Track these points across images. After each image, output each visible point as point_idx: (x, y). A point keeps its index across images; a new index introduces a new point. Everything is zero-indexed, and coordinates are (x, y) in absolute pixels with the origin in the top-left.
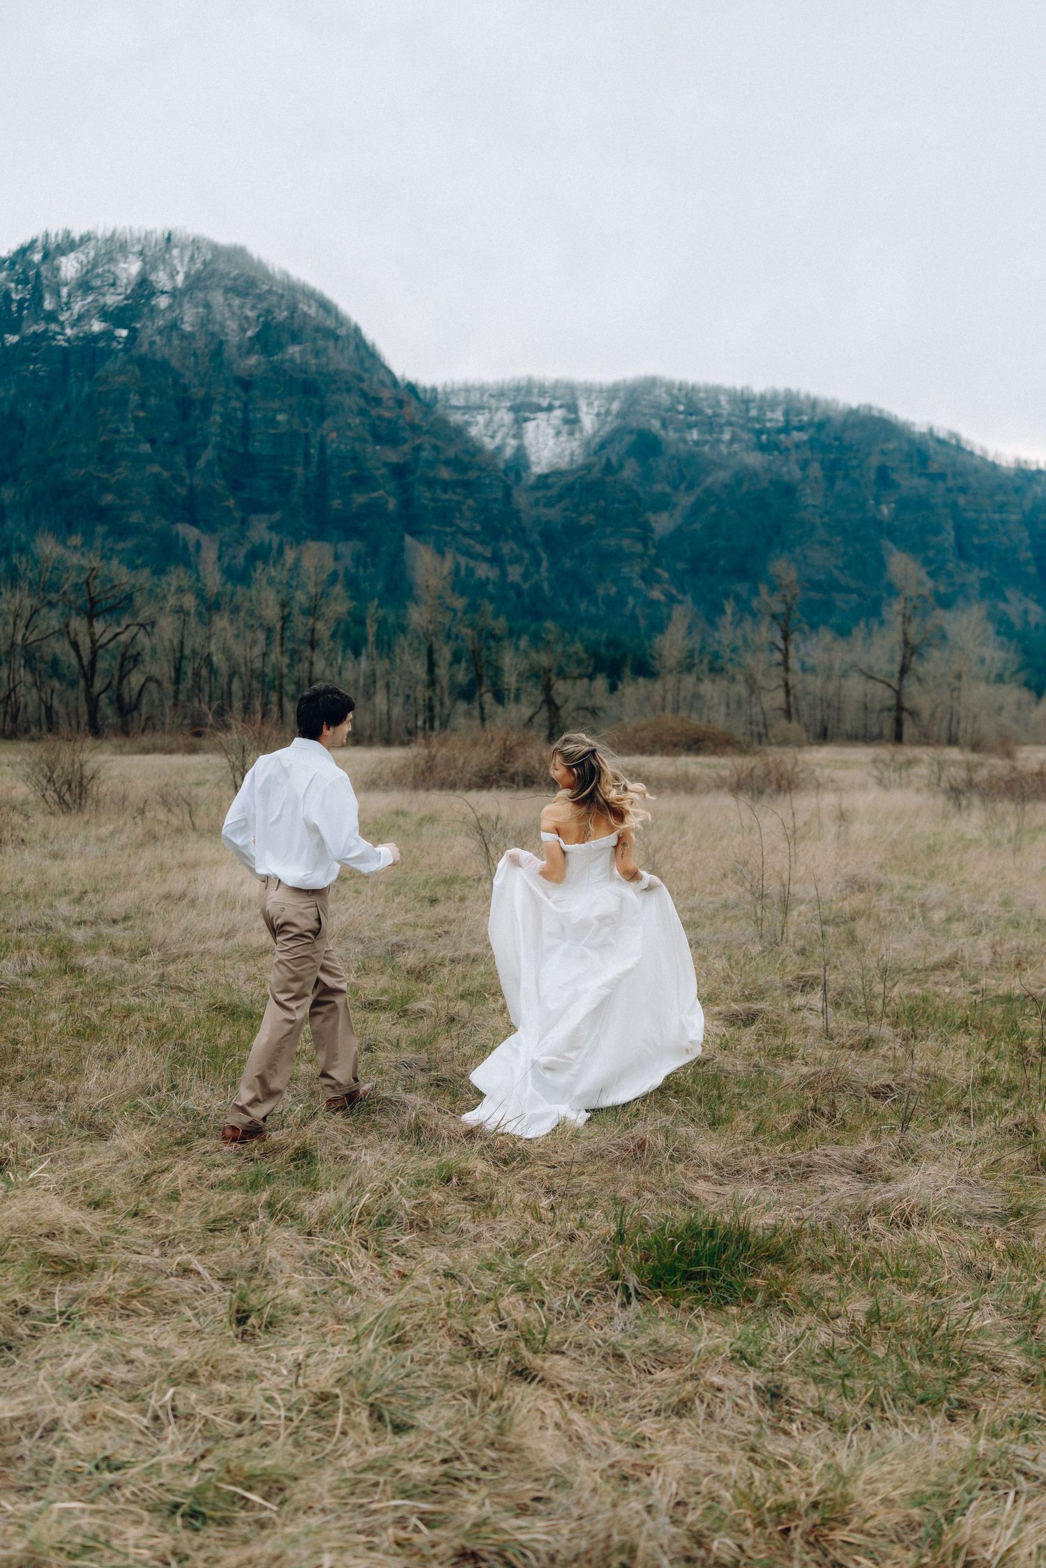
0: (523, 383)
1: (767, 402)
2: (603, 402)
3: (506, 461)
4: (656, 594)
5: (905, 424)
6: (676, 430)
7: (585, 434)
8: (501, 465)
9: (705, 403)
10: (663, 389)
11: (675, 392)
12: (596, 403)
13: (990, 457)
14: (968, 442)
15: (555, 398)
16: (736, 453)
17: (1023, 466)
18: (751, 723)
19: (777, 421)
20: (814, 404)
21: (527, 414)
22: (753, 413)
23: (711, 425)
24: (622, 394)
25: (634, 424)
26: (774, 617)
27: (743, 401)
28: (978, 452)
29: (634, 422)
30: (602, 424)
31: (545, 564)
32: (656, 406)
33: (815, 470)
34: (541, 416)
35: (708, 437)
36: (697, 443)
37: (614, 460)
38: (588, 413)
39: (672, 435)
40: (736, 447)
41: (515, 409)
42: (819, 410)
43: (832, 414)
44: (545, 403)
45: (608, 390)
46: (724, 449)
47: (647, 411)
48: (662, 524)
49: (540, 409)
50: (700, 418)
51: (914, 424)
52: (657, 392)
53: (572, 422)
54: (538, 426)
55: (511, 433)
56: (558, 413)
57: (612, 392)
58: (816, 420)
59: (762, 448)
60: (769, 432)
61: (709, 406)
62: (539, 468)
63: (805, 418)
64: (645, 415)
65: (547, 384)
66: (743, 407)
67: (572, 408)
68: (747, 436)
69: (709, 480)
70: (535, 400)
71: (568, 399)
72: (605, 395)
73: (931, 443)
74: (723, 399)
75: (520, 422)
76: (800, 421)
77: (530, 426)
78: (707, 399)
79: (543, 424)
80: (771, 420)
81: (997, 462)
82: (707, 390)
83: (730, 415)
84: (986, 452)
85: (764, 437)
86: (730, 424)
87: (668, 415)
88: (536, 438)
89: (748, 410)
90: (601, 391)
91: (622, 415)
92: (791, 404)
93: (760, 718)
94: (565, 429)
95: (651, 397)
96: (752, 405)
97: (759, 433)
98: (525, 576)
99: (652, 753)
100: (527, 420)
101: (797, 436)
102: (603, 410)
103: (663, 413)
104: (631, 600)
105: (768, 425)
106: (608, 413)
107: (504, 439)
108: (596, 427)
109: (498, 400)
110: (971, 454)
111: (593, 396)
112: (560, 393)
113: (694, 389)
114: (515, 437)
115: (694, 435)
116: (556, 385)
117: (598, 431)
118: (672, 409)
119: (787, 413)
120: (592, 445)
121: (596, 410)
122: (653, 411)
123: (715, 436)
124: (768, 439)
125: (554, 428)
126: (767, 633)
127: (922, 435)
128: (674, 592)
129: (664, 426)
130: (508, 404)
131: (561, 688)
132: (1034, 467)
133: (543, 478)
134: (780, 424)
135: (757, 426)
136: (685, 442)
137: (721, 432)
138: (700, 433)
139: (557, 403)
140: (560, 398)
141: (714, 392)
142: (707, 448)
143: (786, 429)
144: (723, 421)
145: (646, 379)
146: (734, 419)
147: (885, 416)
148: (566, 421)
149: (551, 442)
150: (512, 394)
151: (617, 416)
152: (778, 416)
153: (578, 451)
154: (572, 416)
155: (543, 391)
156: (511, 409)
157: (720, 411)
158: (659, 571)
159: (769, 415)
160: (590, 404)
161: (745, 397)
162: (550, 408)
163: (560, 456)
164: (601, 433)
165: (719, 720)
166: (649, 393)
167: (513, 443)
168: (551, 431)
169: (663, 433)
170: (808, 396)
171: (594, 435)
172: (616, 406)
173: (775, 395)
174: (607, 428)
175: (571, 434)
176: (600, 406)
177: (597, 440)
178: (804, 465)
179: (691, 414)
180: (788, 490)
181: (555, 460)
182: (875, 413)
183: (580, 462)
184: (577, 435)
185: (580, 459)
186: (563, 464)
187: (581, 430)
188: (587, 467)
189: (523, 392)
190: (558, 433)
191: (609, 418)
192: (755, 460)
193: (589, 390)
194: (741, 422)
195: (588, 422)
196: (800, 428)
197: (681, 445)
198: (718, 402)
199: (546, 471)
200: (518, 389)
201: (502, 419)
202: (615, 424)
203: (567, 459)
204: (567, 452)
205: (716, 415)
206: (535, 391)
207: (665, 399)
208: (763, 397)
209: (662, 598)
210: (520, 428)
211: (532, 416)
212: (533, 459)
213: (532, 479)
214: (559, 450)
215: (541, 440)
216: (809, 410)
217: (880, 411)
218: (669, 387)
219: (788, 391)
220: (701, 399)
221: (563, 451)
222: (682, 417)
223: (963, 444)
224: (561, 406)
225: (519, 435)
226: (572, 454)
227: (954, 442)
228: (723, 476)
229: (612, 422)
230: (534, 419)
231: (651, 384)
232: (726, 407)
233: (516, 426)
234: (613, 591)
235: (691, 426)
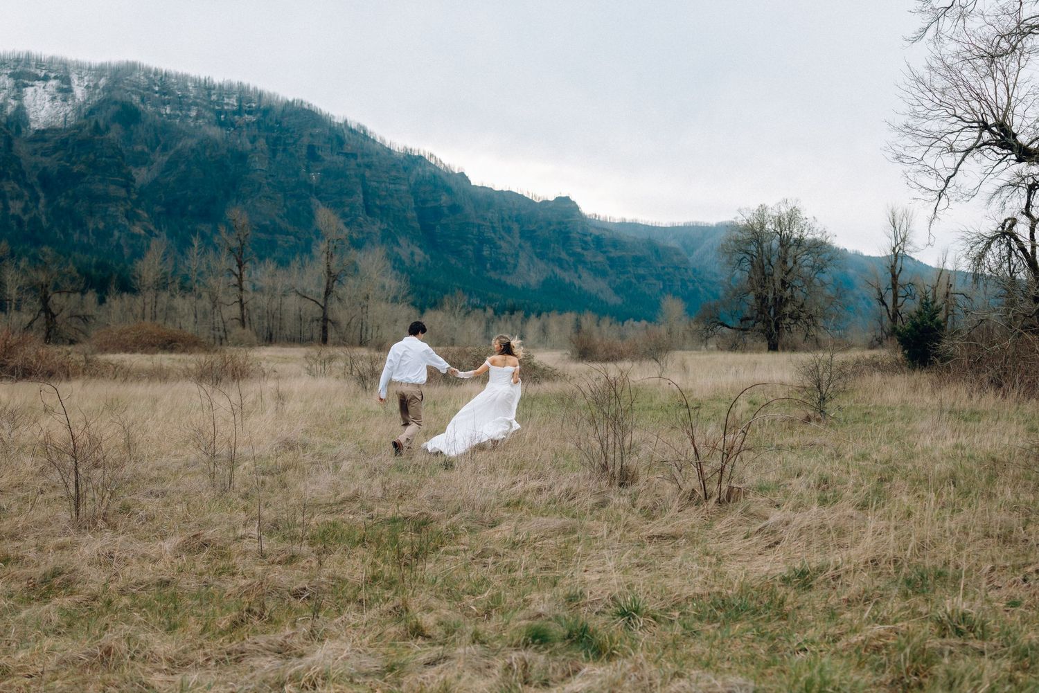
0: (22, 56)
1: (226, 91)
2: (92, 77)
3: (7, 117)
4: (137, 229)
5: (327, 116)
6: (152, 105)
7: (77, 101)
8: (4, 120)
9: (176, 87)
10: (142, 73)
11: (152, 75)
12: (86, 78)
13: (387, 145)
14: (372, 133)
15: (50, 71)
16: (200, 127)
17: (409, 152)
18: (214, 329)
19: (233, 105)
20: (260, 95)
21: (26, 81)
22: (214, 98)
23: (181, 103)
24: (108, 73)
25: (118, 97)
26: (231, 250)
27: (207, 88)
28: (378, 140)
29: (117, 95)
30: (91, 95)
31: (42, 201)
32: (136, 85)
33: (261, 143)
34: (39, 84)
35: (178, 112)
36: (169, 116)
37: (101, 123)
38: (79, 85)
39: (149, 108)
40: (200, 121)
41: (15, 76)
42: (264, 100)
43: (274, 104)
44: (42, 74)
45: (96, 69)
46: (191, 123)
47: (129, 88)
48: (142, 176)
49: (38, 78)
50: (171, 97)
51: (334, 117)
52: (137, 74)
53: (66, 90)
54: (36, 91)
55: (12, 95)
56: (53, 83)
57: (100, 71)
58: (262, 107)
59: (221, 124)
60: (226, 113)
61: (179, 90)
62: (35, 126)
63: (254, 105)
64: (127, 91)
65: (43, 58)
67: (66, 80)
68: (209, 114)
69: (180, 145)
70: (32, 70)
71: (62, 72)
72: (94, 72)
73: (346, 131)
74: (190, 85)
75: (19, 86)
76: (250, 107)
77: (29, 91)
78: (177, 84)
79: (40, 91)
80: (227, 104)
81: (392, 148)
82: (178, 77)
83: (195, 97)
84: (384, 141)
85: (222, 116)
86: (197, 104)
87: (146, 93)
88: (34, 101)
89: (209, 95)
90: (90, 69)
91: (107, 89)
92: (243, 94)
93: (221, 325)
94: (60, 95)
95: (132, 78)
96: (213, 91)
97: (219, 113)
98: (25, 210)
99: (133, 352)
100: (26, 86)
101: (248, 117)
102: (92, 84)
103: (141, 91)
104: (116, 233)
105: (226, 107)
106: (96, 86)
107: (5, 99)
108: (86, 97)
110: (374, 141)
111: (83, 72)
112: (55, 67)
113: (167, 75)
114: (14, 98)
115: (168, 110)
116: (52, 61)
117: (88, 99)
118: (149, 88)
119: (240, 100)
120: (83, 111)
121: (86, 83)
122: (133, 89)
123: (184, 112)
124: (226, 118)
125: (50, 94)
126: (226, 262)
127: (339, 125)
128: (152, 228)
129: (143, 101)
130: (9, 71)
131: (57, 300)
132: (416, 154)
133: (41, 132)
134: (235, 108)
135: (217, 108)
136: (161, 115)
137: (189, 110)
138: (172, 109)
139: (53, 75)
140: (55, 71)
141: (183, 79)
142: (177, 121)
143: (239, 112)
144: (190, 101)
145: (128, 63)
146: (199, 100)
147: (313, 109)
148: (60, 90)
149: (47, 105)
150: (13, 64)
151: (104, 90)
152: (233, 101)
153: (70, 114)
154: (65, 86)
155: (39, 64)
156: (11, 76)
157: (187, 94)
158: (140, 212)
159: (226, 100)
160: (81, 78)
161: (207, 85)
162: (46, 79)
163: (56, 116)
164: (91, 102)
165: (189, 327)
166: (130, 74)
167: (13, 103)
168: (48, 97)
169: (142, 106)
170: (255, 89)
171: (85, 103)
172: (103, 82)
173: (231, 87)
174: (96, 99)
175: (65, 100)
176: (89, 81)
177: (87, 106)
178: (253, 140)
179: (165, 94)
180: (242, 157)
181: (51, 120)
182: (306, 106)
183: (72, 123)
184: (70, 102)
185: (72, 120)
186: (58, 123)
187: (74, 98)
188: (79, 127)
189: (22, 63)
190: (53, 99)
191: (97, 91)
192: (215, 132)
193: (80, 67)
194: (205, 103)
195: (79, 92)
196: (250, 113)
197: (157, 117)
198: (186, 87)
199: (43, 127)
200: (18, 61)
201: (3, 83)
202: (102, 96)
203: (61, 119)
204: (62, 114)
205: (184, 96)
206: (33, 63)
207: (143, 79)
208: (221, 87)
209: (143, 232)
210: (20, 91)
211: (30, 83)
212: (31, 117)
213: (31, 132)
214: (54, 112)
215: (38, 102)
216: (256, 100)
217: (309, 105)
218: (147, 72)
219: (240, 84)
220: (173, 83)
221: (58, 113)
222: (157, 95)
223: (368, 134)
224: (56, 78)
225: (19, 97)
226: (66, 115)
227: (362, 131)
228: (191, 142)
229: (99, 94)
230: (32, 86)
231: (132, 68)
232: (193, 92)
233: (16, 90)
234: (101, 225)
235: (164, 103)
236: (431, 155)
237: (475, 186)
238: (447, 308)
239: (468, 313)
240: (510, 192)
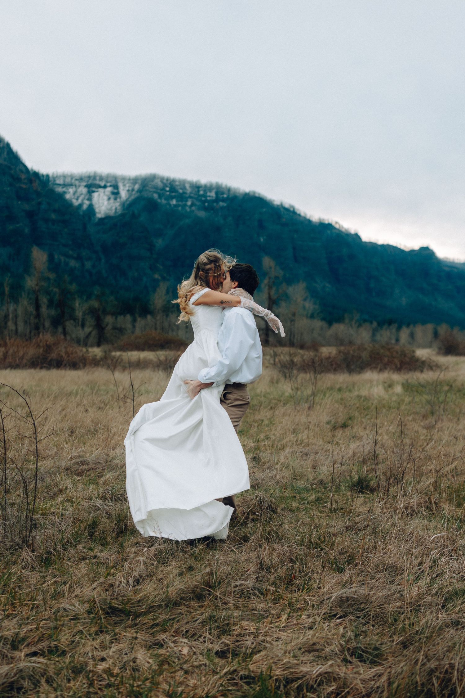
0: (92, 174)
1: (208, 188)
2: (130, 185)
3: (83, 211)
4: (157, 276)
5: (270, 200)
6: (165, 199)
7: (122, 200)
8: (81, 213)
9: (179, 187)
10: (159, 180)
11: (165, 181)
12: (127, 185)
13: (308, 217)
14: (298, 210)
15: (107, 182)
16: (193, 211)
17: (323, 222)
19: (212, 197)
20: (229, 190)
21: (94, 189)
22: (201, 193)
23: (182, 197)
24: (139, 182)
25: (146, 196)
27: (197, 187)
28: (302, 214)
29: (145, 194)
30: (130, 195)
31: (103, 261)
32: (156, 188)
33: (230, 220)
34: (101, 190)
35: (180, 203)
36: (175, 206)
37: (136, 212)
38: (123, 190)
39: (164, 202)
40: (193, 208)
41: (88, 186)
42: (231, 193)
43: (237, 195)
44: (102, 184)
45: (133, 179)
46: (188, 209)
47: (151, 190)
48: (159, 243)
49: (100, 187)
50: (176, 194)
51: (274, 201)
52: (156, 181)
53: (116, 194)
54: (99, 195)
55: (87, 197)
56: (109, 189)
57: (135, 181)
58: (230, 197)
59: (205, 209)
60: (209, 201)
61: (181, 189)
62: (99, 216)
63: (225, 196)
64: (150, 192)
65: (103, 175)
66: (197, 190)
67: (116, 187)
68: (198, 203)
69: (181, 223)
70: (97, 182)
71: (113, 183)
72: (131, 181)
73: (282, 210)
74: (187, 186)
75: (90, 192)
76: (223, 197)
77: (95, 195)
78: (179, 185)
79: (102, 194)
80: (209, 196)
81: (311, 219)
82: (180, 181)
83: (191, 193)
84: (306, 214)
85: (206, 204)
86: (190, 197)
87: (162, 192)
88: (99, 200)
89: (199, 191)
90: (129, 179)
91: (140, 191)
92: (219, 190)
94: (112, 197)
95: (154, 183)
96: (201, 189)
97: (204, 202)
98: (94, 266)
100: (94, 192)
101: (221, 204)
102: (130, 189)
103: (159, 191)
104: (145, 279)
105: (208, 198)
106: (133, 190)
107: (82, 200)
108: (128, 197)
109: (80, 182)
110: (299, 215)
111: (126, 182)
112: (110, 179)
113: (174, 181)
114: (88, 200)
115: (174, 202)
116: (108, 176)
117: (128, 198)
118: (163, 189)
119: (217, 193)
120: (126, 205)
121: (127, 188)
122: (154, 190)
123: (184, 203)
124: (208, 205)
125: (107, 196)
127: (278, 206)
128: (165, 275)
129: (160, 196)
130: (84, 184)
131: (109, 319)
132: (327, 222)
133: (101, 220)
134: (214, 198)
135: (203, 199)
136: (170, 205)
137: (187, 201)
138: (177, 201)
139: (108, 184)
140: (110, 182)
141: (183, 183)
142: (180, 208)
143: (217, 200)
144: (187, 196)
145: (151, 175)
146: (192, 195)
147: (261, 196)
148: (113, 193)
149: (106, 203)
150: (86, 179)
151: (137, 192)
152: (213, 194)
153: (118, 208)
154: (116, 191)
155: (101, 179)
156: (86, 186)
157: (185, 191)
158: (158, 265)
159: (209, 194)
160: (124, 185)
161: (197, 185)
162: (105, 187)
163: (111, 209)
164: (130, 199)
166: (152, 181)
167: (87, 203)
168: (106, 198)
169: (159, 200)
170: (226, 186)
171: (127, 200)
172: (137, 187)
173: (211, 186)
174: (133, 197)
175: (115, 199)
176: (129, 187)
177: (128, 202)
178: (225, 218)
179: (173, 192)
180: (218, 229)
181: (108, 212)
182: (257, 195)
183: (120, 213)
184: (118, 200)
185: (120, 212)
186: (112, 213)
187: (120, 198)
188: (123, 215)
189: (92, 178)
190: (109, 199)
191: (134, 193)
192: (202, 214)
193: (124, 179)
194: (196, 196)
195: (123, 194)
196: (223, 200)
197: (168, 206)
198: (185, 187)
199: (103, 216)
200: (89, 177)
201: (82, 191)
202: (136, 196)
203: (114, 211)
204: (114, 208)
205: (184, 193)
206: (98, 178)
207: (160, 184)
208: (206, 186)
209: (160, 278)
210: (90, 195)
211: (96, 190)
212: (97, 210)
213: (97, 220)
214: (109, 207)
215: (101, 201)
216: (226, 192)
217: (259, 194)
218: (162, 179)
219: (217, 183)
220: (177, 186)
221: (112, 207)
222: (168, 193)
223: (296, 211)
224: (110, 186)
225: (90, 199)
226: (116, 209)
227: (292, 209)
228: (188, 221)
229: (135, 194)
230: (97, 192)
231: (153, 177)
232: (189, 189)
233: (88, 195)
234: (136, 274)
235: (172, 198)
236: (337, 223)
237: (365, 242)
238: (347, 321)
239: (360, 326)
240: (389, 246)
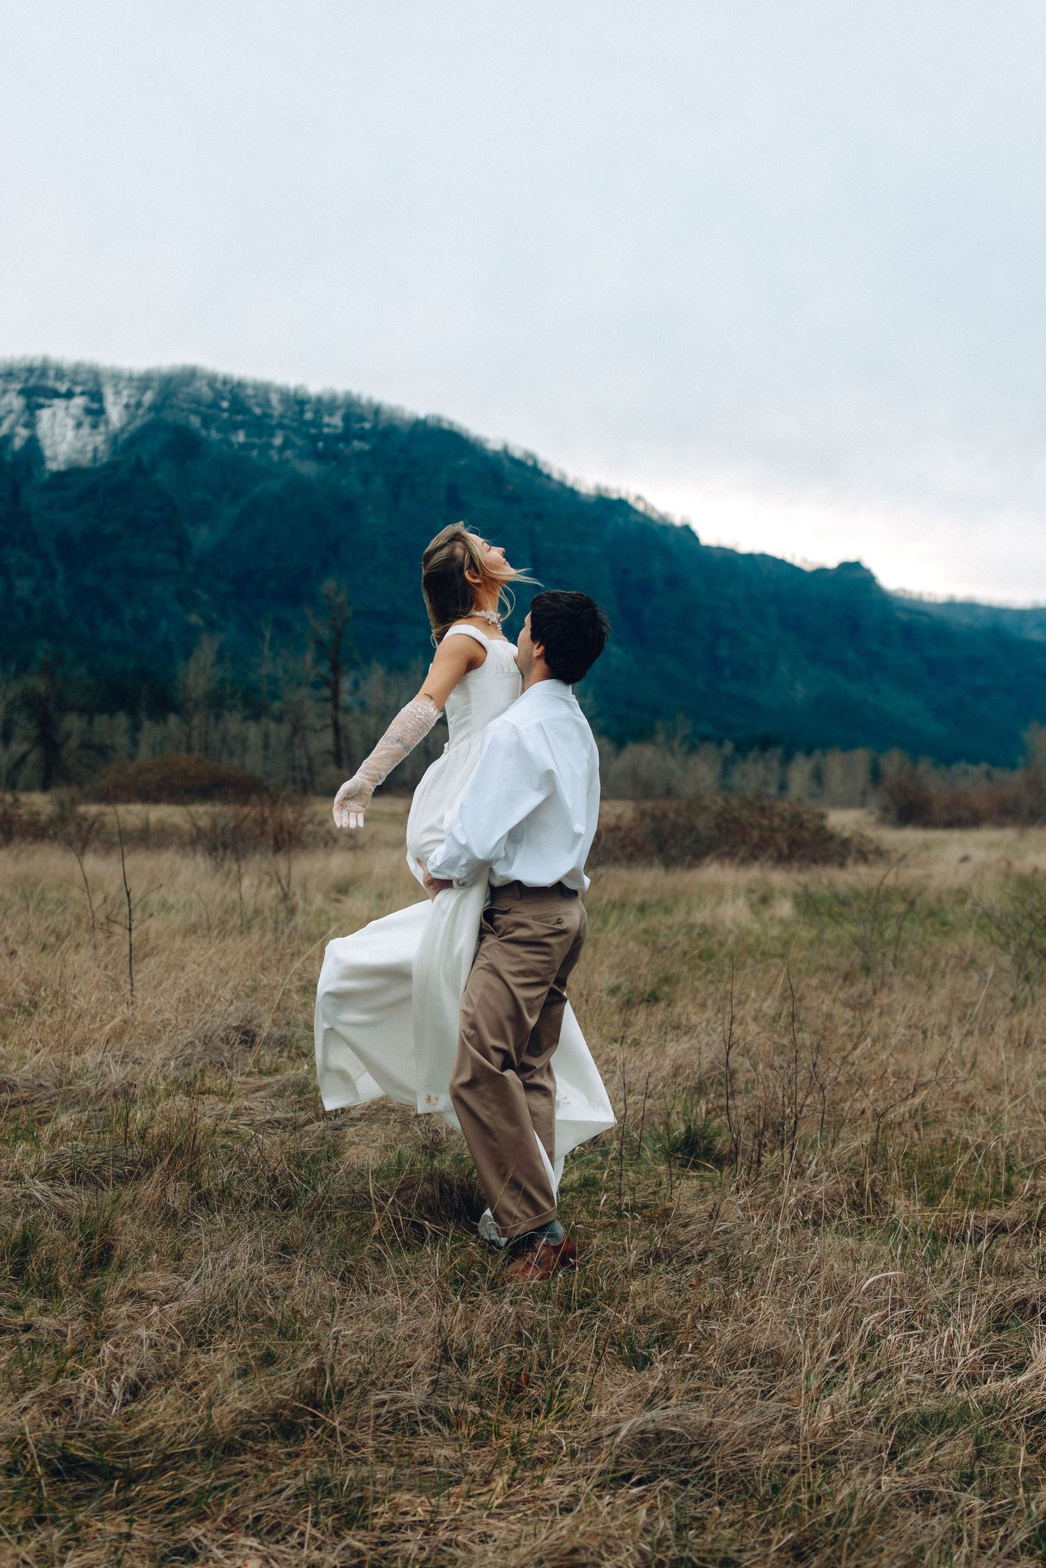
0: (37, 363)
1: (325, 405)
2: (133, 391)
3: (14, 454)
4: (194, 619)
5: (477, 440)
6: (219, 430)
7: (111, 428)
8: (8, 458)
9: (252, 401)
10: (205, 382)
11: (218, 385)
12: (125, 393)
13: (569, 482)
14: (545, 464)
15: (75, 383)
16: (287, 461)
17: (604, 494)
18: (294, 769)
19: (336, 427)
20: (377, 411)
21: (41, 400)
22: (309, 416)
23: (260, 425)
24: (155, 384)
25: (170, 420)
26: (320, 643)
27: (297, 402)
28: (556, 476)
29: (169, 416)
30: (132, 418)
31: (61, 577)
32: (197, 401)
33: (378, 484)
34: (59, 403)
35: (256, 440)
36: (243, 446)
37: (146, 459)
38: (115, 404)
39: (214, 435)
40: (288, 453)
41: (26, 393)
42: (383, 418)
43: (397, 423)
44: (63, 388)
45: (140, 379)
46: (275, 456)
47: (185, 406)
48: (202, 537)
49: (56, 394)
50: (246, 418)
51: (487, 440)
52: (197, 384)
53: (96, 413)
54: (54, 414)
55: (22, 420)
56: (79, 402)
57: (144, 382)
58: (380, 428)
59: (318, 456)
60: (326, 438)
61: (259, 405)
62: (53, 466)
63: (367, 425)
64: (183, 410)
65: (65, 366)
66: (297, 408)
67: (96, 396)
68: (299, 442)
69: (258, 490)
70: (50, 383)
71: (91, 385)
72: (136, 383)
73: (507, 463)
74: (275, 399)
75: (32, 408)
76: (362, 428)
77: (45, 415)
78: (255, 396)
79: (61, 414)
80: (328, 425)
81: (577, 487)
82: (256, 387)
83: (282, 416)
84: (564, 476)
85: (320, 445)
86: (281, 426)
87: (210, 411)
88: (52, 428)
89: (302, 412)
90: (131, 379)
91: (155, 407)
92: (352, 411)
93: (305, 762)
94: (88, 421)
95: (190, 390)
96: (307, 407)
97: (315, 439)
98: (37, 591)
100: (41, 406)
101: (357, 445)
102: (133, 401)
103: (203, 409)
104: (164, 625)
105: (326, 430)
106: (139, 404)
107: (12, 427)
108: (125, 421)
109: (6, 381)
110: (549, 477)
111: (122, 385)
112: (82, 377)
113: (240, 385)
114: (26, 425)
115: (241, 437)
116: (77, 369)
117: (128, 424)
118: (214, 405)
119: (347, 418)
120: (120, 441)
121: (124, 400)
122: (193, 406)
123: (265, 439)
124: (325, 447)
125: (73, 417)
126: (308, 663)
127: (496, 453)
128: (215, 616)
129: (206, 423)
130: (18, 386)
131: (73, 723)
132: (614, 496)
133: (59, 476)
134: (339, 431)
135: (313, 431)
136: (230, 444)
137: (272, 435)
138: (248, 435)
139: (78, 389)
140: (83, 384)
141: (263, 391)
142: (255, 453)
143: (347, 435)
144: (274, 422)
145: (184, 368)
146: (286, 421)
147: (456, 429)
148: (88, 411)
149: (70, 434)
150: (24, 375)
151: (150, 409)
152: (337, 421)
153: (102, 448)
154: (95, 406)
155: (60, 374)
156: (22, 392)
157: (269, 411)
158: (198, 592)
159: (326, 419)
160: (117, 393)
161: (299, 398)
162: (69, 395)
163: (82, 451)
164: (131, 428)
165: (253, 763)
166: (188, 385)
167: (23, 432)
168: (70, 423)
169: (203, 432)
170: (370, 403)
171: (122, 430)
172: (148, 397)
173: (333, 400)
174: (138, 423)
175: (95, 426)
176: (129, 396)
177: (126, 435)
178: (366, 478)
179: (238, 413)
180: (348, 506)
181: (74, 456)
182: (445, 425)
183: (105, 460)
184: (102, 428)
185: (104, 458)
186: (85, 460)
187: (107, 423)
188: (112, 466)
189: (37, 373)
190: (79, 425)
191: (141, 411)
192: (308, 468)
193: (116, 377)
194: (295, 425)
195: (115, 413)
196: (362, 436)
197: (225, 448)
198: (268, 402)
199: (63, 467)
200: (30, 370)
201: (10, 404)
202: (147, 419)
203: (90, 455)
204: (90, 448)
205: (266, 415)
206: (52, 373)
207: (206, 391)
208: (319, 400)
209: (201, 623)
210: (32, 415)
211: (47, 402)
212: (48, 453)
213: (47, 475)
214: (79, 444)
215: (57, 430)
216: (371, 417)
217: (451, 424)
218: (212, 380)
219: (348, 395)
220: (249, 397)
221: (85, 446)
222: (226, 415)
223: (540, 466)
224: (83, 393)
225: (31, 424)
226: (95, 450)
227: (530, 463)
228: (273, 485)
229: (143, 415)
230: (50, 406)
231: (190, 375)
232: (277, 408)
233: (27, 413)
234: (142, 613)
235: (236, 427)
236: (639, 498)
237: (708, 548)
238: (661, 738)
239: (692, 749)
240: (764, 557)
